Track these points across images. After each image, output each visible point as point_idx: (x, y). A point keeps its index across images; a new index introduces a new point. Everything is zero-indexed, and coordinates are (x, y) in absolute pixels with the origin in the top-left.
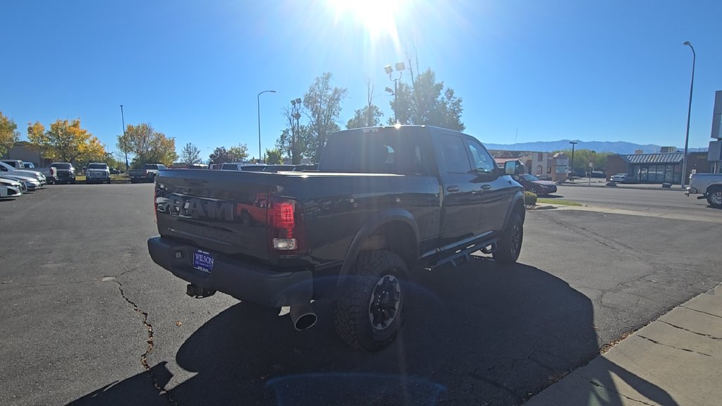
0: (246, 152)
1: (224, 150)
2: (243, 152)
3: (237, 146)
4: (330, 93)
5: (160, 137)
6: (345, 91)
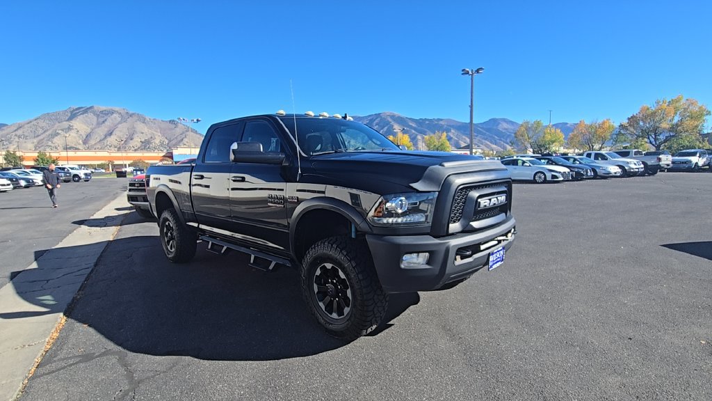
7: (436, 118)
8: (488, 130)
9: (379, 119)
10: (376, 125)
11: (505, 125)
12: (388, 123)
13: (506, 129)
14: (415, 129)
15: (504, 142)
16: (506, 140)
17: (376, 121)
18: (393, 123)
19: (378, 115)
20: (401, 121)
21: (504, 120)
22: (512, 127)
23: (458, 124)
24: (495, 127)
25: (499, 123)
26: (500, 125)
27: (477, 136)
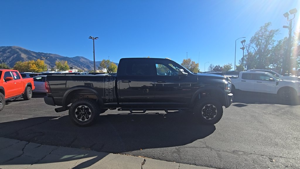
0: (231, 67)
1: (219, 66)
2: (230, 67)
3: (227, 64)
4: (268, 33)
5: (193, 63)
6: (277, 30)
7: (48, 53)
8: (76, 61)
9: (10, 49)
10: (8, 52)
11: (83, 60)
12: (18, 52)
13: (84, 61)
14: (36, 57)
15: (83, 67)
16: (84, 66)
17: (8, 50)
18: (20, 53)
19: (10, 47)
20: (26, 52)
21: (82, 57)
22: (86, 61)
23: (61, 57)
24: (79, 60)
25: (80, 59)
26: (81, 60)
27: (70, 63)
